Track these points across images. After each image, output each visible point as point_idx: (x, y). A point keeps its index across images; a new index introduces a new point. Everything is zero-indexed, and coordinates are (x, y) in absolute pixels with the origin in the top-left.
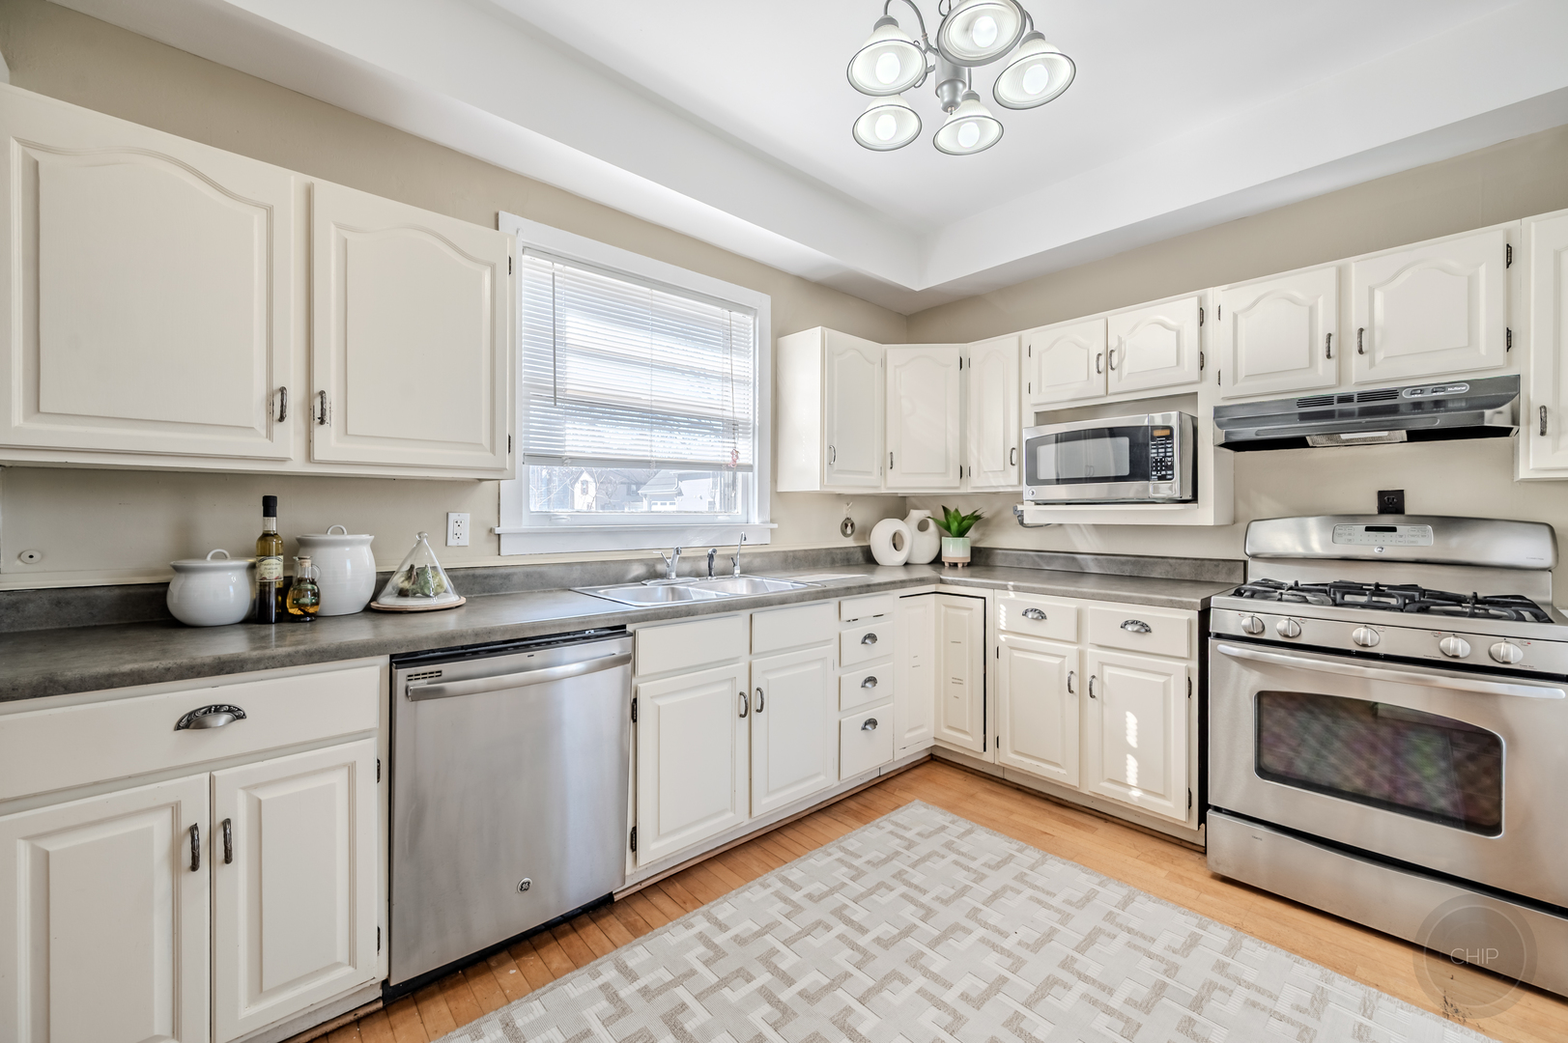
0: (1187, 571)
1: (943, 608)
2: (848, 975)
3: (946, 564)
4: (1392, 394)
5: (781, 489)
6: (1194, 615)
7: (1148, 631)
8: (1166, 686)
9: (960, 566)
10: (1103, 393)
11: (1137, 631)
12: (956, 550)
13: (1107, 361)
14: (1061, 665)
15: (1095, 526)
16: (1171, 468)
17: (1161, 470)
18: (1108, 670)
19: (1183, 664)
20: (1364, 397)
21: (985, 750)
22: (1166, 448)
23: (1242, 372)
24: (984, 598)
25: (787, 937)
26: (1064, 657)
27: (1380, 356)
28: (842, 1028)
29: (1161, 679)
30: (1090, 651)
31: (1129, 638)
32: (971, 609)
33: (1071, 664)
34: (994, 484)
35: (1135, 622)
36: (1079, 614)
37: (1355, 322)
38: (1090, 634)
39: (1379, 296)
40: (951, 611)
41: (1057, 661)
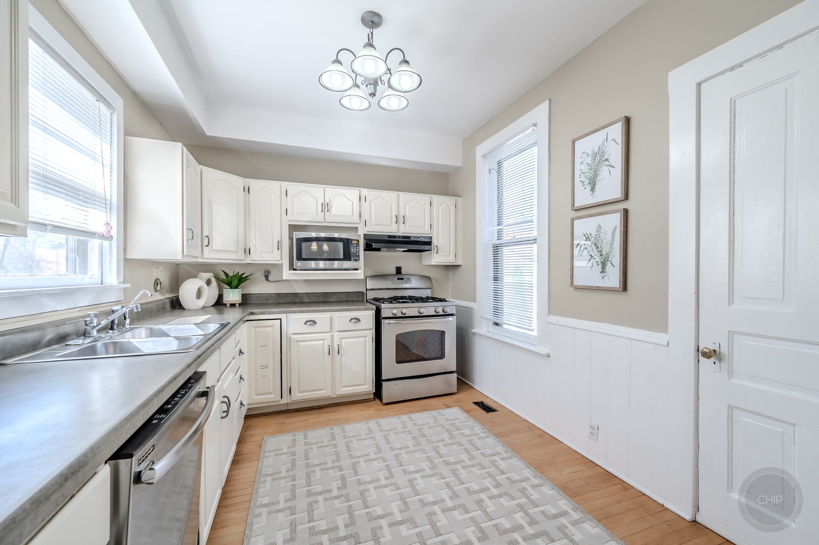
0: (344, 298)
1: (253, 328)
2: (350, 506)
3: (228, 305)
4: (409, 237)
5: (128, 257)
6: (374, 312)
7: (359, 321)
8: (365, 341)
9: (237, 305)
10: (323, 221)
11: (355, 322)
12: (232, 296)
13: (326, 207)
14: (323, 344)
15: (305, 280)
16: (359, 256)
17: (355, 257)
18: (344, 341)
19: (371, 331)
20: (404, 237)
21: (282, 398)
22: (357, 248)
23: (373, 223)
24: (281, 319)
25: (308, 519)
26: (325, 339)
27: (407, 225)
28: (376, 519)
29: (363, 339)
30: (336, 334)
31: (352, 326)
32: (273, 326)
33: (327, 342)
34: (266, 259)
35: (355, 319)
36: (331, 318)
37: (402, 214)
38: (336, 327)
39: (407, 207)
40: (258, 330)
41: (321, 342)
